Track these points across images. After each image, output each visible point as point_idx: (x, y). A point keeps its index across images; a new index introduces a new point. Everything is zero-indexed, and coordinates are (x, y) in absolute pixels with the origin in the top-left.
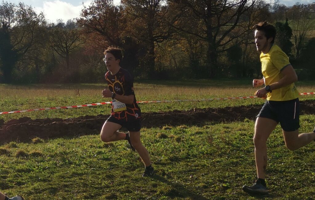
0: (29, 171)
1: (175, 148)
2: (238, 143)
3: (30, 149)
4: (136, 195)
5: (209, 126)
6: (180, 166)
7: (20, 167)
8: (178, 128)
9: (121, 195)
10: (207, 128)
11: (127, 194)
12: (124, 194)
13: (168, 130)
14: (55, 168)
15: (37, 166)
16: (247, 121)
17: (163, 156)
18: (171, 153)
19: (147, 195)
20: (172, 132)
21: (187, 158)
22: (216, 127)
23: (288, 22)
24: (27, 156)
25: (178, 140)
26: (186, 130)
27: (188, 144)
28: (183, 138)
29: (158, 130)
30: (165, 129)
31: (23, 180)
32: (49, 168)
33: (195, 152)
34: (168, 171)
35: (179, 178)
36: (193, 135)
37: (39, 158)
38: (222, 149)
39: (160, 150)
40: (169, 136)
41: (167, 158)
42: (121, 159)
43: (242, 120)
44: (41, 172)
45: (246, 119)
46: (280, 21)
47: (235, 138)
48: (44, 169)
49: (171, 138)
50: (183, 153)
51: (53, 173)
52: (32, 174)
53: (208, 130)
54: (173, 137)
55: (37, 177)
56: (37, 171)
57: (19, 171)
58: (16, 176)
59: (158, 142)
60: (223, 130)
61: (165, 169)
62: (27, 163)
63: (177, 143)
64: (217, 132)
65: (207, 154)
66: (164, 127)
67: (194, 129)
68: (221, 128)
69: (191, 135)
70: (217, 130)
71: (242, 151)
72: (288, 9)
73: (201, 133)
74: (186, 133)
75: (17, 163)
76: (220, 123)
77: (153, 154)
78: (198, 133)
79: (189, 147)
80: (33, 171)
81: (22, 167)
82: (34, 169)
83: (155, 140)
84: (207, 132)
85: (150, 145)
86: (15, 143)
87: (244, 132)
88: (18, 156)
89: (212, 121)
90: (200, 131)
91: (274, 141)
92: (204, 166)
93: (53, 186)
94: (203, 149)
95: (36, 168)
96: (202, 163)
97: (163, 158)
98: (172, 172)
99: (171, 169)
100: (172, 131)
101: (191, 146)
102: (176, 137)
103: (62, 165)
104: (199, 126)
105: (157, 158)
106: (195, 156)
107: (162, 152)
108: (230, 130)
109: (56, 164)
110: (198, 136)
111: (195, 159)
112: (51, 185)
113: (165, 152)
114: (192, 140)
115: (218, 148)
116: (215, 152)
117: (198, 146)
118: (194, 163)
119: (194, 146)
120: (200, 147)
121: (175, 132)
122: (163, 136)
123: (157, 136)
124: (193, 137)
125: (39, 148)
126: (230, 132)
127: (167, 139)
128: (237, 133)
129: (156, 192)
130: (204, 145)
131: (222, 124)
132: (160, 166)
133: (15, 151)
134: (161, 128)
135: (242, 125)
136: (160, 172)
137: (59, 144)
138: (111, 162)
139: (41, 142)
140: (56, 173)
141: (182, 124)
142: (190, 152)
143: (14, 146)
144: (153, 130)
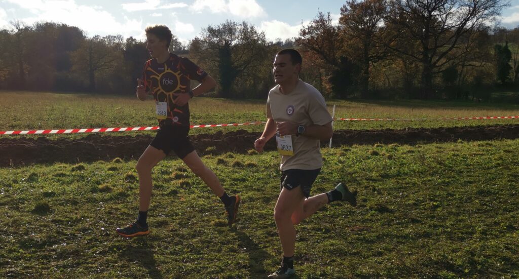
0: (243, 180)
1: (386, 165)
2: (450, 164)
3: (246, 160)
4: (346, 208)
5: (421, 146)
6: (391, 183)
7: (236, 176)
8: (390, 146)
9: (332, 208)
10: (419, 147)
11: (337, 207)
12: (335, 207)
13: (379, 148)
14: (269, 179)
15: (252, 176)
16: (461, 142)
17: (374, 172)
18: (382, 170)
19: (356, 209)
20: (384, 150)
21: (398, 175)
22: (428, 146)
23: (508, 45)
24: (243, 166)
25: (390, 158)
26: (398, 148)
27: (399, 162)
28: (395, 156)
29: (370, 147)
30: (377, 146)
31: (238, 188)
32: (263, 178)
33: (406, 170)
34: (378, 187)
35: (389, 194)
36: (405, 153)
37: (254, 169)
38: (433, 168)
39: (372, 166)
40: (381, 154)
41: (378, 175)
42: (332, 174)
43: (455, 141)
44: (256, 182)
45: (460, 140)
46: (500, 44)
47: (448, 159)
48: (258, 179)
49: (383, 155)
50: (394, 171)
51: (266, 183)
52: (246, 183)
53: (420, 149)
54: (385, 155)
55: (252, 186)
56: (252, 180)
57: (235, 180)
58: (231, 184)
59: (369, 158)
60: (435, 150)
61: (376, 185)
62: (243, 173)
63: (388, 161)
64: (430, 151)
65: (418, 172)
66: (376, 145)
67: (406, 148)
68: (434, 148)
69: (403, 153)
70: (430, 149)
71: (454, 171)
72: (509, 32)
73: (413, 152)
74: (398, 151)
75: (233, 172)
76: (433, 142)
77: (364, 170)
78: (409, 152)
79: (400, 165)
80: (248, 180)
81: (238, 177)
82: (249, 179)
83: (367, 157)
84: (419, 152)
85: (362, 161)
86: (231, 154)
87: (456, 153)
88: (234, 166)
89: (424, 140)
90: (412, 149)
91: (488, 163)
92: (414, 184)
93: (267, 196)
94: (414, 167)
95: (251, 177)
96: (413, 181)
97: (374, 174)
98: (383, 188)
99: (381, 185)
100: (384, 148)
101: (402, 165)
102: (388, 154)
103: (275, 176)
104: (411, 145)
105: (368, 175)
106: (406, 174)
107: (374, 168)
108: (442, 150)
109: (269, 175)
110: (409, 155)
111: (406, 177)
112: (264, 194)
113: (376, 168)
114: (404, 158)
115: (430, 167)
116: (426, 171)
117: (410, 164)
118: (405, 181)
119: (405, 164)
120: (411, 165)
121: (387, 150)
122: (375, 153)
123: (369, 153)
124: (404, 155)
125: (254, 160)
126: (442, 152)
127: (378, 157)
128: (449, 153)
129: (366, 206)
130: (415, 164)
131: (435, 144)
132: (371, 182)
133: (232, 161)
134: (373, 145)
135: (455, 146)
136: (371, 187)
137: (273, 156)
138: (322, 176)
139: (256, 154)
140: (269, 183)
141: (394, 142)
142: (401, 169)
143: (231, 157)
144: (365, 147)
